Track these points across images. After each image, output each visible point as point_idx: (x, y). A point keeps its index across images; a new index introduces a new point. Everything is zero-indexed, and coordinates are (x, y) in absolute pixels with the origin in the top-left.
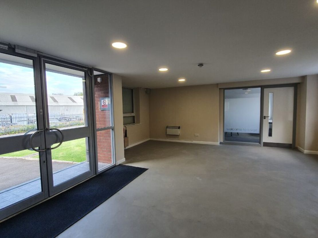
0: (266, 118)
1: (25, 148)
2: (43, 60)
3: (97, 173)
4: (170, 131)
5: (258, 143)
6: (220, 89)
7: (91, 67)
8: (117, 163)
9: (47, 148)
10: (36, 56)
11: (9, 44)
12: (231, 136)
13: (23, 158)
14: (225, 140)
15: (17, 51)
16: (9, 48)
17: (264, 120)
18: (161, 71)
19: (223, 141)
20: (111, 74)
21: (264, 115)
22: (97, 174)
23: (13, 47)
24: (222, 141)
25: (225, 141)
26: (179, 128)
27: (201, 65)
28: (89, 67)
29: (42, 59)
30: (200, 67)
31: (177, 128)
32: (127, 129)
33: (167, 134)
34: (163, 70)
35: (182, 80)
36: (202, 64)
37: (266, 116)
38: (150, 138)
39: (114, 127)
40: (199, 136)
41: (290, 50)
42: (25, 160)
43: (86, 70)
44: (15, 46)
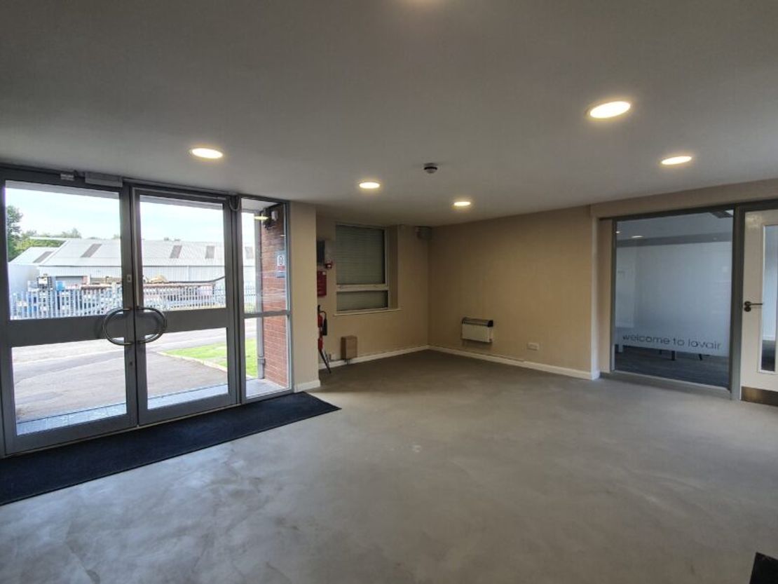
0: (751, 306)
1: (98, 337)
2: (136, 190)
3: (243, 399)
4: (471, 332)
5: (724, 389)
6: (602, 219)
7: (234, 194)
8: (295, 387)
9: (137, 339)
10: (120, 185)
11: (75, 171)
12: (673, 359)
13: (202, 362)
14: (616, 369)
15: (87, 181)
16: (75, 177)
17: (745, 314)
18: (365, 189)
19: (611, 370)
20: (287, 202)
21: (745, 299)
22: (243, 403)
23: (82, 175)
24: (607, 370)
25: (617, 371)
26: (490, 324)
27: (430, 168)
28: (230, 194)
29: (134, 189)
30: (431, 172)
31: (485, 325)
32: (327, 318)
33: (464, 337)
34: (370, 186)
35: (462, 204)
36: (435, 166)
37: (752, 302)
38: (429, 344)
39: (291, 311)
40: (538, 348)
41: (627, 100)
42: (203, 365)
43: (224, 201)
44: (84, 173)
